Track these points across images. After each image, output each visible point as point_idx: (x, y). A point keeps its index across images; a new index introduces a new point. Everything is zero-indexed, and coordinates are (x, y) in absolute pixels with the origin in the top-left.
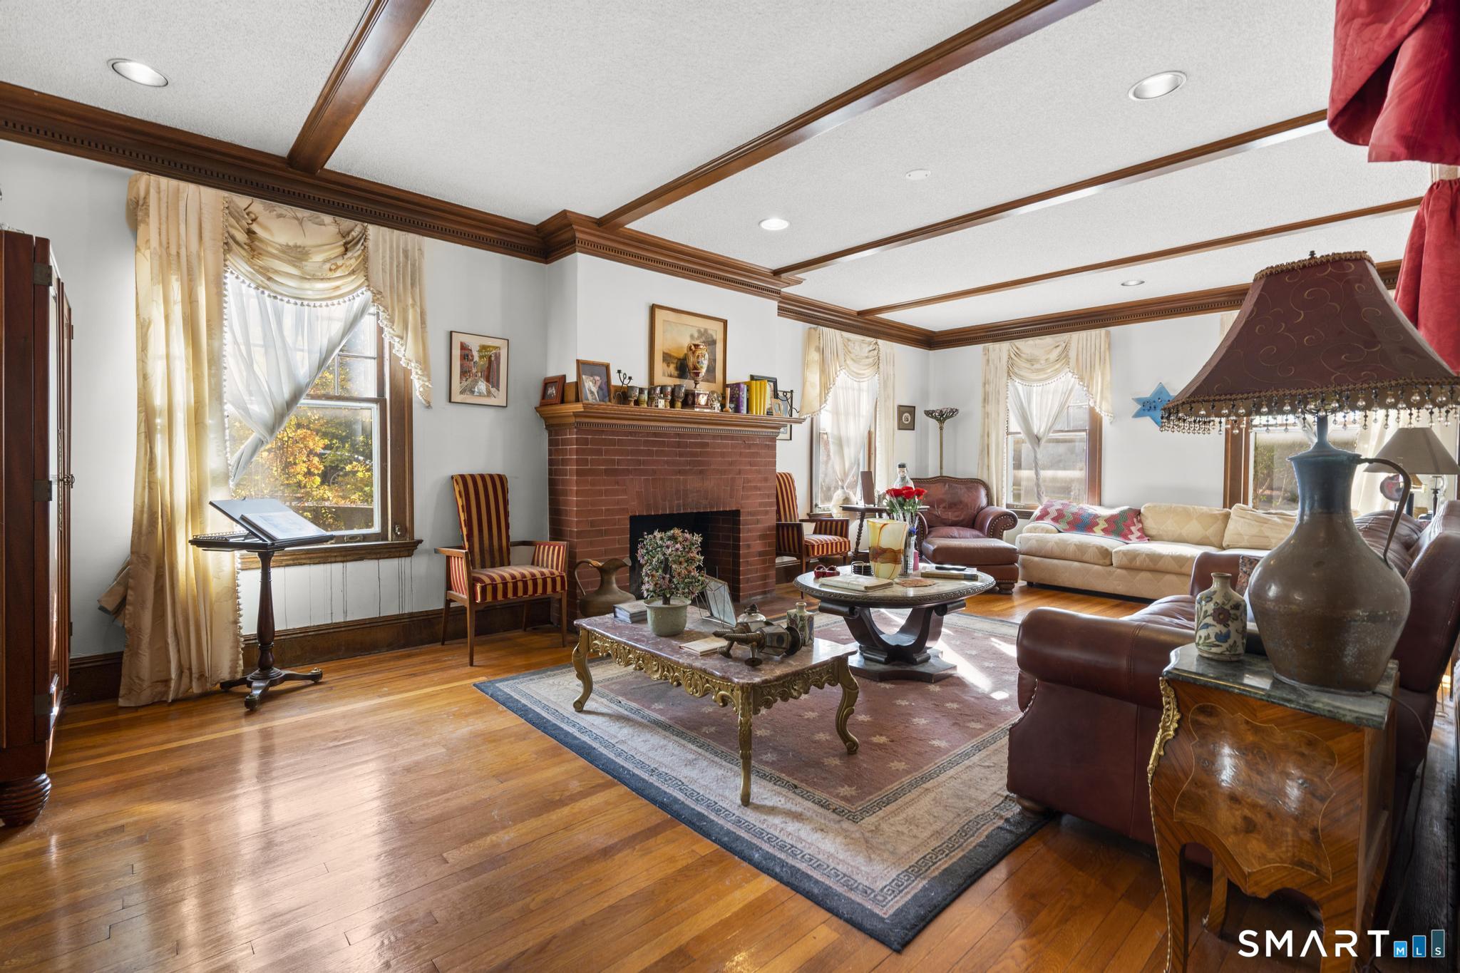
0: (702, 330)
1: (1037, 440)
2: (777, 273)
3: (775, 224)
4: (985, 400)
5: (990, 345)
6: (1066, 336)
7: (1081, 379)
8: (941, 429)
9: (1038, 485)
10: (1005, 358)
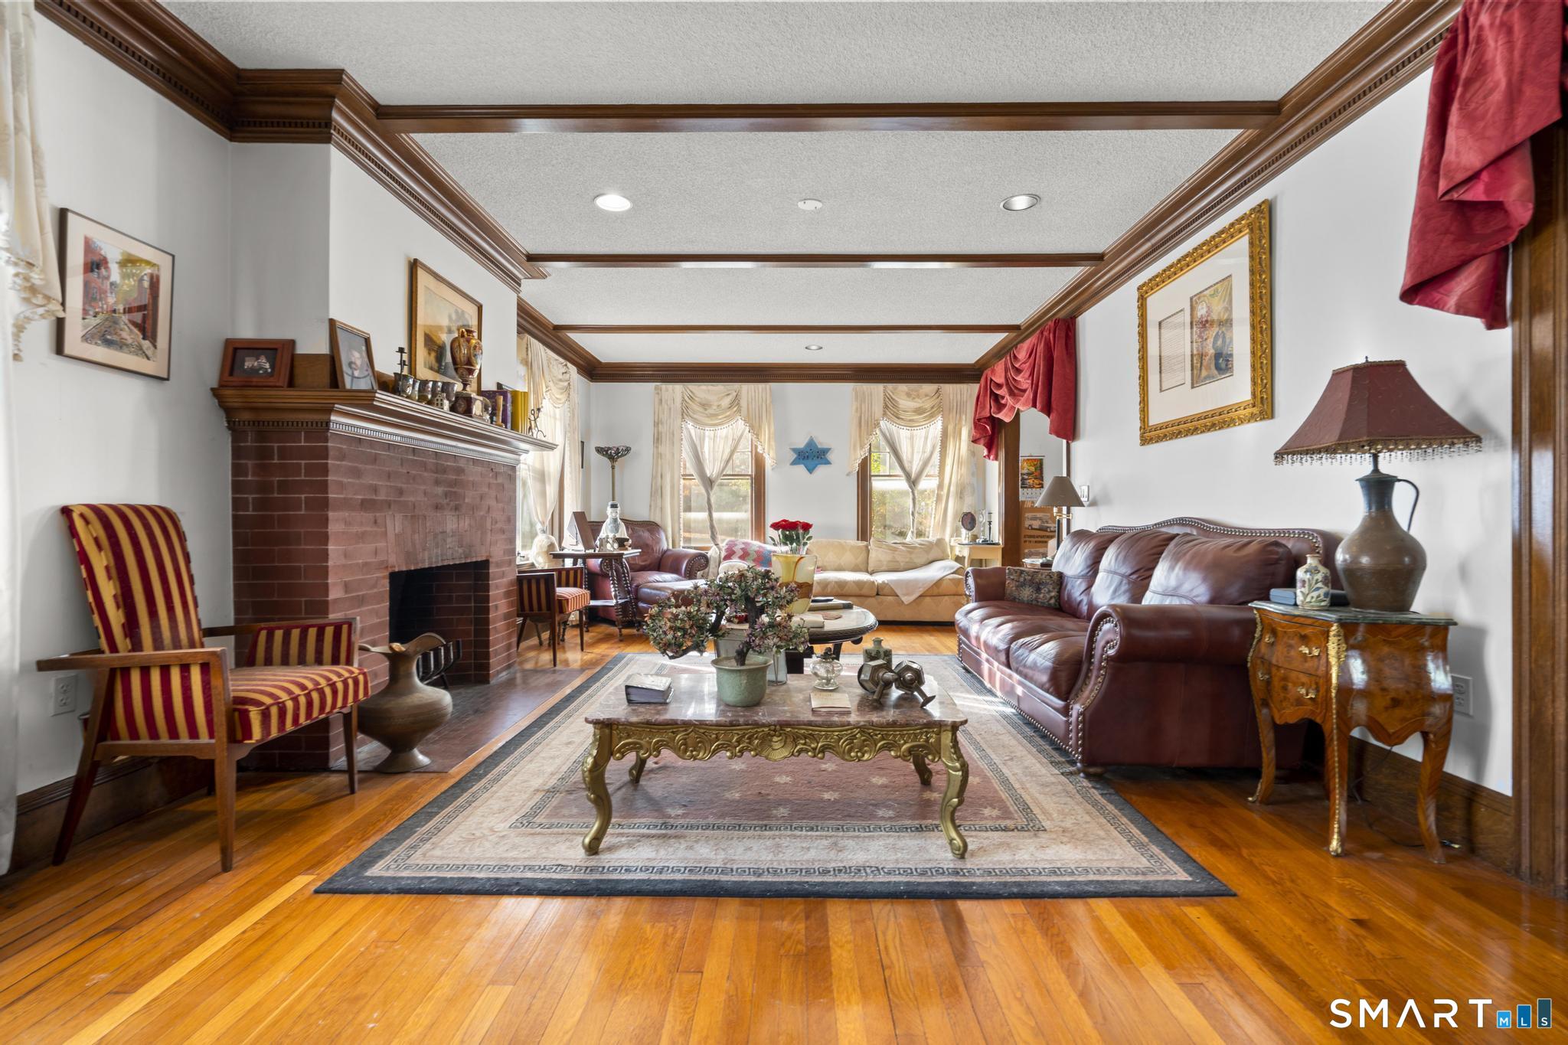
0: (460, 311)
1: (709, 483)
2: (532, 258)
3: (613, 202)
4: (657, 440)
5: (664, 386)
6: (736, 386)
7: (752, 427)
8: (613, 468)
9: (712, 527)
10: (678, 400)
